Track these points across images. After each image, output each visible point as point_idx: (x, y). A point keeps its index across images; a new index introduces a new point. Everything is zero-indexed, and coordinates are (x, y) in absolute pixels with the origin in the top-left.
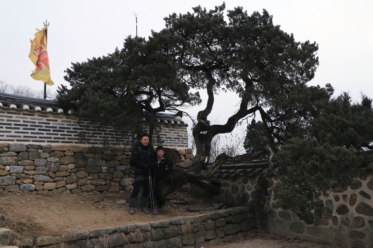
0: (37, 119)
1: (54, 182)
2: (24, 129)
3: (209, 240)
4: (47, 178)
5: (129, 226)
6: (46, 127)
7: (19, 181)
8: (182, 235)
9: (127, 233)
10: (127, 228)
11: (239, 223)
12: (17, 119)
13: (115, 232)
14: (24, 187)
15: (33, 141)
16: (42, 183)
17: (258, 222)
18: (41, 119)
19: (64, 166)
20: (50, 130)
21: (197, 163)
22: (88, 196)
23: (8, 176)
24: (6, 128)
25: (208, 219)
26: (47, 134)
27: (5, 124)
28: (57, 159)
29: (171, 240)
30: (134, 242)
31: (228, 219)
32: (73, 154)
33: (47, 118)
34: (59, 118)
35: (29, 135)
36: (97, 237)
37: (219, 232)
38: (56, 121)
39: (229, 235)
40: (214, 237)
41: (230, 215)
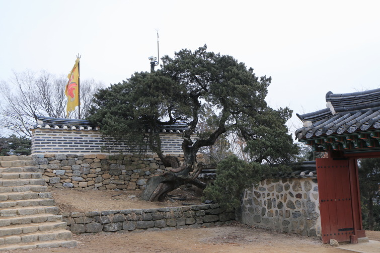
0: (73, 135)
1: (86, 181)
2: (65, 143)
3: (189, 225)
4: (81, 179)
6: (79, 141)
7: (62, 181)
8: (167, 219)
9: (126, 215)
10: (126, 211)
11: (218, 215)
12: (60, 136)
13: (118, 213)
14: (66, 185)
15: (71, 152)
16: (78, 182)
17: (236, 215)
18: (76, 136)
19: (93, 170)
20: (82, 143)
21: (185, 169)
22: (110, 192)
23: (55, 177)
24: (53, 143)
25: (189, 210)
26: (80, 146)
27: (52, 140)
28: (88, 165)
29: (158, 221)
30: (130, 221)
31: (207, 211)
32: (100, 160)
33: (81, 134)
34: (89, 133)
35: (68, 147)
36: (106, 215)
37: (198, 219)
38: (87, 136)
39: (207, 223)
40: (194, 222)
41: (210, 208)
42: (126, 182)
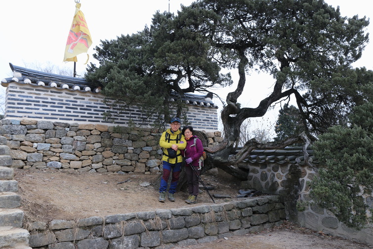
0: (64, 97)
1: (80, 160)
2: (52, 106)
3: (233, 230)
4: (73, 157)
5: (148, 212)
6: (73, 105)
7: (45, 159)
8: (205, 224)
9: (145, 220)
10: (146, 215)
11: (267, 213)
12: (45, 96)
13: (134, 218)
14: (51, 165)
15: (60, 119)
16: (69, 161)
17: (287, 213)
18: (69, 97)
19: (90, 145)
20: (77, 109)
21: (225, 148)
22: (112, 176)
23: (36, 153)
24: (35, 105)
25: (233, 208)
26: (74, 112)
27: (34, 101)
28: (84, 138)
29: (193, 229)
30: (153, 230)
31: (255, 209)
32: (99, 133)
33: (75, 96)
34: (87, 96)
35: (57, 112)
36: (112, 223)
37: (244, 222)
38: (84, 99)
39: (255, 225)
40: (239, 227)
41: (258, 204)
42: (134, 162)
